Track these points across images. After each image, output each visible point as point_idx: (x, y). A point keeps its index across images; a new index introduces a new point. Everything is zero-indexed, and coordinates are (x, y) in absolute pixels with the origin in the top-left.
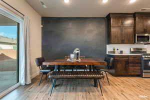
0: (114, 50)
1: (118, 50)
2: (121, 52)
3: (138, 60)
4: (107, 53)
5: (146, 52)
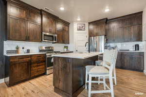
0: (17, 48)
1: (23, 48)
2: (28, 51)
3: (43, 58)
4: (5, 54)
5: (53, 50)
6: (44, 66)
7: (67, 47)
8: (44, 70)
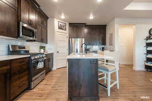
5: (29, 51)
6: (26, 77)
7: (45, 47)
8: (27, 82)
